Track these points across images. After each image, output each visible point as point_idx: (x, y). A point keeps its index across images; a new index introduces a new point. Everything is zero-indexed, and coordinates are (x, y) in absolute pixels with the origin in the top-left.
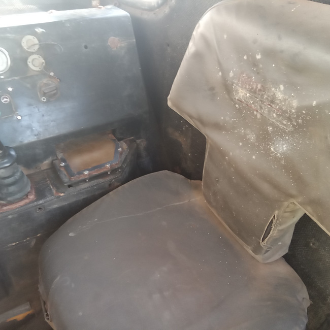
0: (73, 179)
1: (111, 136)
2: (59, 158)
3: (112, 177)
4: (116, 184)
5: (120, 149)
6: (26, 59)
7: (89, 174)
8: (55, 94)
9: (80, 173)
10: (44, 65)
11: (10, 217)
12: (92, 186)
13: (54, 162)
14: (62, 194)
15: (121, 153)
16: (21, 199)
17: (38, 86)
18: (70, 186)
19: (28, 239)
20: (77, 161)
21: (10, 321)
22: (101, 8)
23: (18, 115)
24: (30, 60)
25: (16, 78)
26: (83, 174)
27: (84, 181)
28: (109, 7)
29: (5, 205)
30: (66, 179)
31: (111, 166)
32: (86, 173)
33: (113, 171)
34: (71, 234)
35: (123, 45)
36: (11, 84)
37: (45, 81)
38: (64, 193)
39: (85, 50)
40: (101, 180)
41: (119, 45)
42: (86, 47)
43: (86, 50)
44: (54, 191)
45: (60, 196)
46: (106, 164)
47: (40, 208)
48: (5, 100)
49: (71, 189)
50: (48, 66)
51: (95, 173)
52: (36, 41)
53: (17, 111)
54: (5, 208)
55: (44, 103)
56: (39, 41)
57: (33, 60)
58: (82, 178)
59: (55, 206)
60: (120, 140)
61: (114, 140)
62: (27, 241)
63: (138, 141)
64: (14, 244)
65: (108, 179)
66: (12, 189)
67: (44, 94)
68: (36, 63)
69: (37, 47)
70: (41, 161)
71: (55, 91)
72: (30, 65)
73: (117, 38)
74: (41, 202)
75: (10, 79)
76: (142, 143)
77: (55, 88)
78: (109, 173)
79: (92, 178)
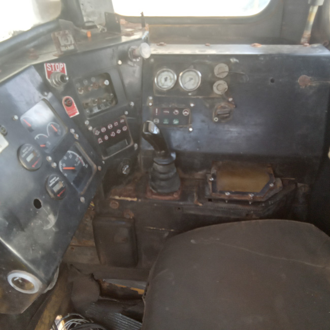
0: (214, 195)
1: (270, 170)
2: (212, 172)
3: (252, 208)
4: (254, 216)
5: (272, 185)
6: (214, 83)
7: (229, 196)
8: (226, 117)
9: (222, 192)
10: (226, 90)
11: (155, 205)
12: (229, 209)
13: (207, 175)
14: (201, 205)
15: (271, 189)
16: (168, 194)
17: (216, 107)
18: (210, 200)
19: (163, 229)
20: (225, 182)
21: (133, 290)
22: (306, 46)
23: (191, 127)
24: (216, 84)
25: (200, 97)
26: (225, 194)
27: (223, 200)
28: (315, 45)
29: (155, 194)
30: (208, 192)
31: (253, 197)
32: (228, 194)
33: (255, 203)
34: (192, 241)
35: (314, 85)
36: (194, 101)
37: (223, 104)
38: (202, 204)
39: (270, 83)
40: (240, 207)
41: (309, 84)
42: (272, 81)
43: (272, 84)
44: (196, 199)
45: (198, 205)
46: (250, 193)
47: (179, 209)
48: (186, 112)
49: (210, 203)
50: (229, 92)
51: (235, 197)
52: (227, 69)
53: (191, 123)
54: (154, 196)
55: (216, 123)
56: (230, 69)
57: (219, 85)
58: (222, 197)
59: (192, 212)
60: (276, 176)
61: (271, 174)
62: (162, 231)
63: (299, 185)
64: (152, 228)
65: (247, 208)
66: (163, 183)
67: (218, 116)
68: (220, 88)
69: (225, 74)
70: (197, 170)
71: (228, 115)
72: (215, 88)
73: (310, 77)
74: (181, 203)
75: (195, 97)
76: (303, 188)
77: (228, 112)
78: (250, 203)
79: (231, 201)
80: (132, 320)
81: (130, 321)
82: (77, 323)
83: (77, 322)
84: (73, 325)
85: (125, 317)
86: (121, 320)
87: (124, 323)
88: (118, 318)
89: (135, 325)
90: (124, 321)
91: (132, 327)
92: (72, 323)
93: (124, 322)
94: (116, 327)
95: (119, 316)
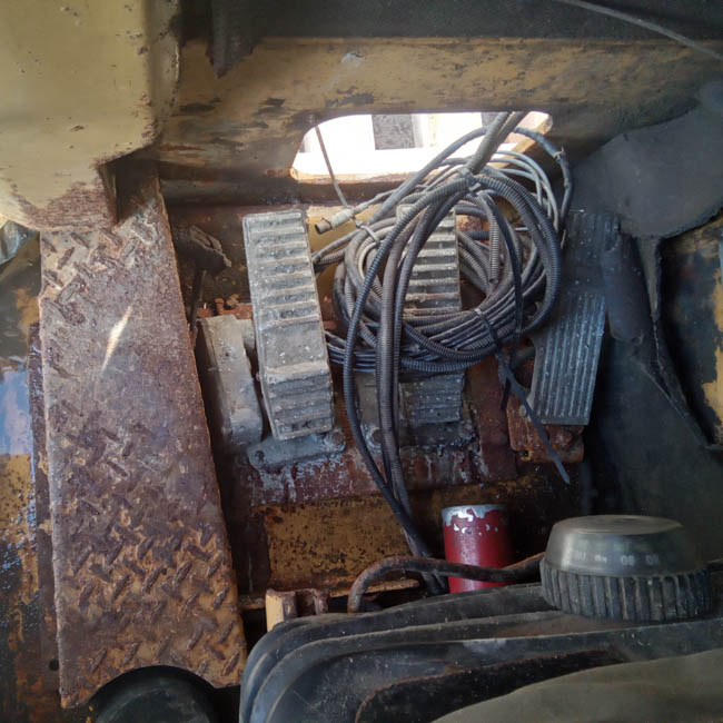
80: (593, 378)
81: (589, 373)
82: (538, 195)
83: (544, 194)
84: (530, 185)
85: (597, 351)
86: (585, 342)
87: (575, 354)
88: (587, 329)
89: (578, 392)
90: (584, 351)
91: (571, 386)
92: (533, 177)
93: (579, 353)
94: (558, 334)
95: (595, 330)
